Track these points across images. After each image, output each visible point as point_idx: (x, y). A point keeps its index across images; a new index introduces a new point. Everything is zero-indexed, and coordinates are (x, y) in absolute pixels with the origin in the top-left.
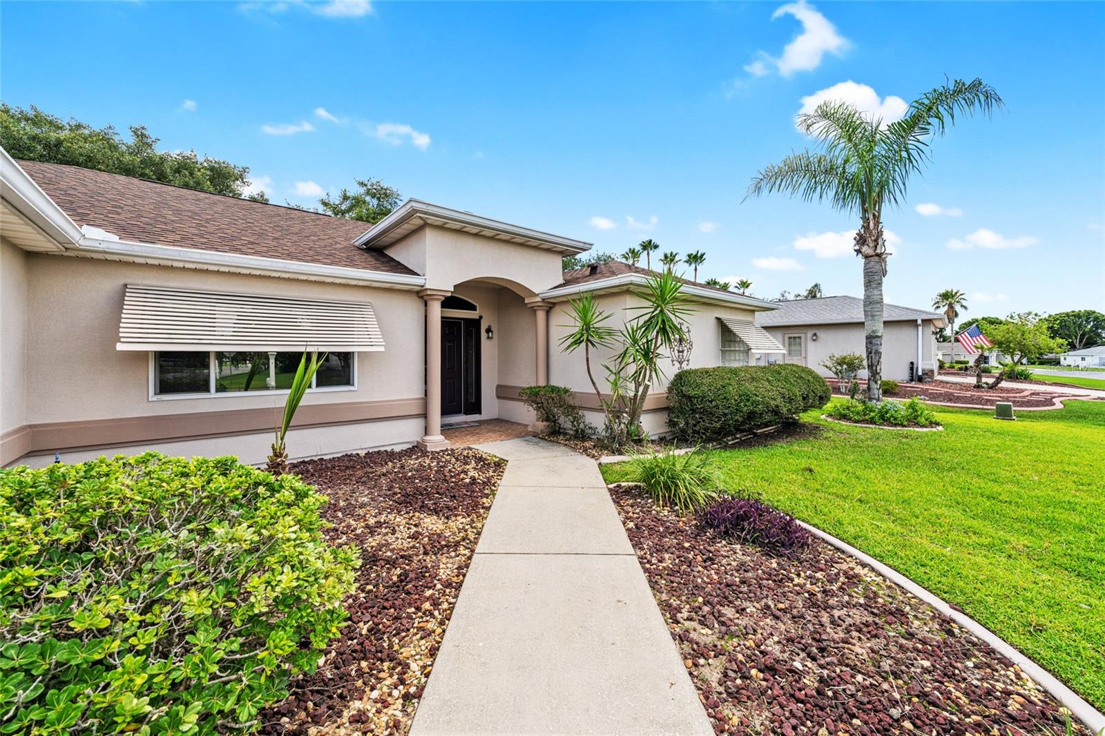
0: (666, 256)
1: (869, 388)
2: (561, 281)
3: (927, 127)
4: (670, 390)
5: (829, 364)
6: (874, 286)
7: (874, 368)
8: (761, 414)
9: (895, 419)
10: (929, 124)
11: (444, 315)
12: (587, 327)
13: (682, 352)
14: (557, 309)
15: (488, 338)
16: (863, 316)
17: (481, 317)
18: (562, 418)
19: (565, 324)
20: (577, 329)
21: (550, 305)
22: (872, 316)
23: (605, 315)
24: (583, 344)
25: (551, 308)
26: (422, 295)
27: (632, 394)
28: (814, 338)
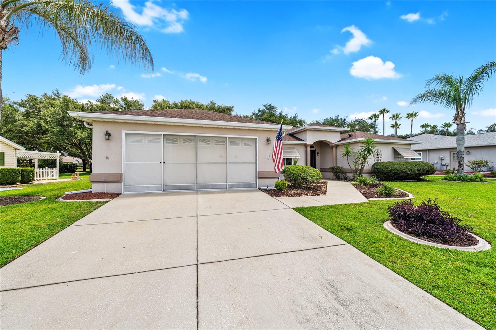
0: (394, 116)
1: (458, 170)
2: (340, 139)
3: (483, 77)
4: (372, 167)
5: (469, 164)
6: (460, 134)
7: (460, 163)
8: (400, 173)
9: (464, 179)
10: (484, 76)
11: (311, 150)
12: (348, 152)
13: (378, 158)
14: (339, 147)
15: (318, 155)
16: (456, 145)
17: (316, 150)
18: (341, 175)
19: (341, 151)
20: (345, 152)
21: (337, 146)
22: (459, 145)
23: (352, 148)
24: (347, 156)
25: (337, 147)
26: (306, 146)
27: (360, 168)
28: (468, 153)
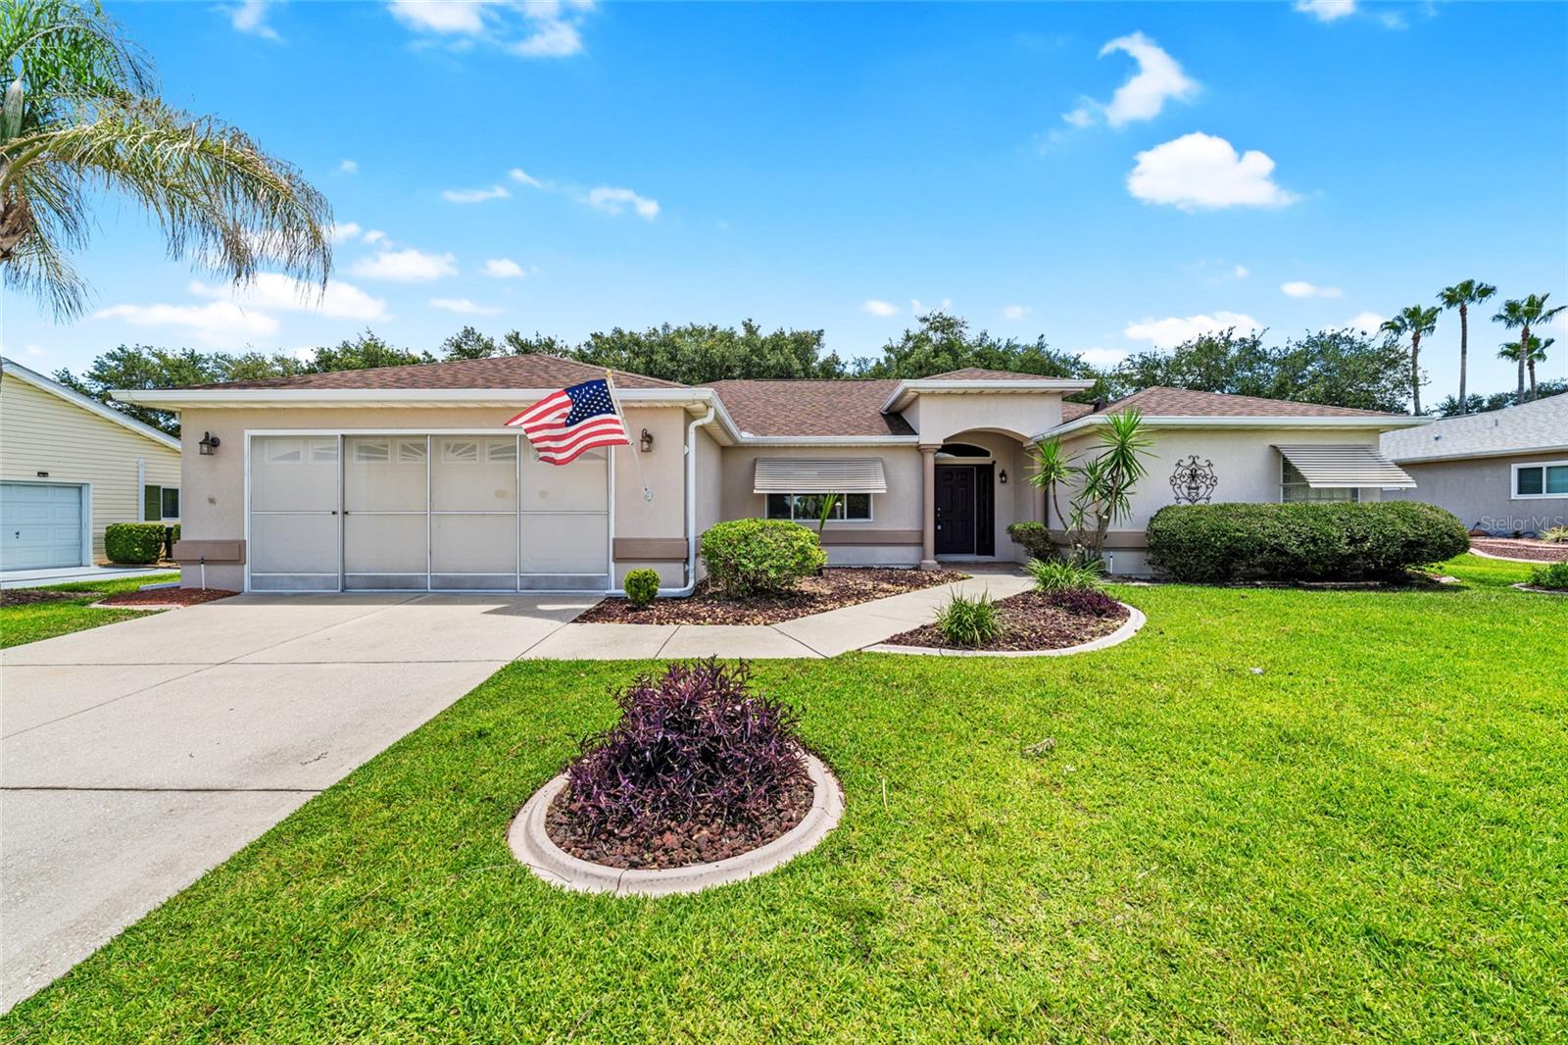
0: (1513, 309)
12: (1051, 468)
15: (1002, 482)
17: (994, 462)
24: (1051, 483)
26: (920, 450)
